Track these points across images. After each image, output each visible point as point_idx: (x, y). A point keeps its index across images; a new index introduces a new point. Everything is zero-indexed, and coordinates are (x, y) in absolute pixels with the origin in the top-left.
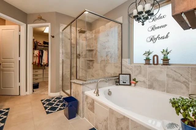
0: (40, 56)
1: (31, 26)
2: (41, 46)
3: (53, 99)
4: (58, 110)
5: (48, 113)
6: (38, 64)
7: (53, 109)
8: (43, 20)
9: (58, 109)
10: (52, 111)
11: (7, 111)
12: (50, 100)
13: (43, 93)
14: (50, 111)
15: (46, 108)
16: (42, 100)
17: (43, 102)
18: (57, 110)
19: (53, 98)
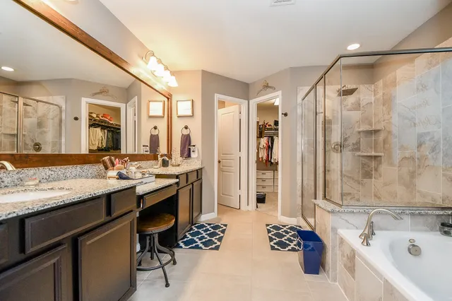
0: (269, 147)
1: (254, 103)
2: (271, 129)
3: (285, 229)
4: (289, 250)
5: (273, 248)
6: (266, 161)
7: (283, 245)
8: (270, 87)
9: (290, 248)
10: (279, 248)
11: (224, 228)
12: (280, 229)
13: (270, 213)
14: (276, 247)
15: (271, 240)
16: (267, 225)
17: (268, 228)
18: (287, 249)
19: (284, 226)
